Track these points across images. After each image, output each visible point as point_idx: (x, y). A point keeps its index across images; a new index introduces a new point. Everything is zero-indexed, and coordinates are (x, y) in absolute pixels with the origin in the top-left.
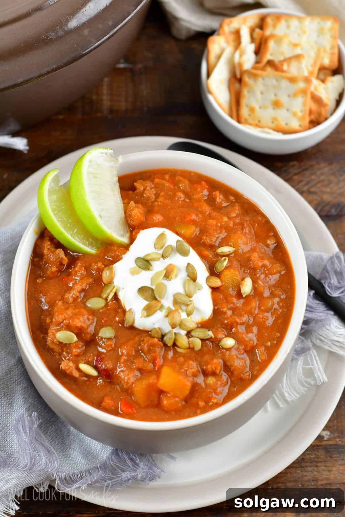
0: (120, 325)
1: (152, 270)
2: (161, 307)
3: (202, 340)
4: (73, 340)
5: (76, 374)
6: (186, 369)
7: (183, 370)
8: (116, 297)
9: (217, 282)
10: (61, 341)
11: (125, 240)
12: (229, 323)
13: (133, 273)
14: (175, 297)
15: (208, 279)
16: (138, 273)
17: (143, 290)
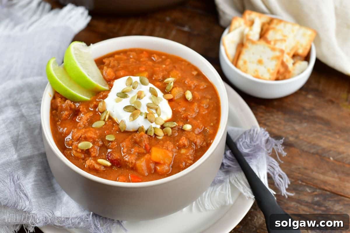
0: (117, 132)
1: (128, 97)
2: (141, 114)
3: (172, 128)
4: (90, 146)
5: (97, 166)
6: (166, 146)
7: (164, 147)
8: (110, 118)
9: (170, 96)
10: (82, 149)
11: (107, 88)
12: (185, 117)
13: (117, 101)
14: (148, 105)
15: (163, 96)
16: (120, 101)
17: (126, 108)
